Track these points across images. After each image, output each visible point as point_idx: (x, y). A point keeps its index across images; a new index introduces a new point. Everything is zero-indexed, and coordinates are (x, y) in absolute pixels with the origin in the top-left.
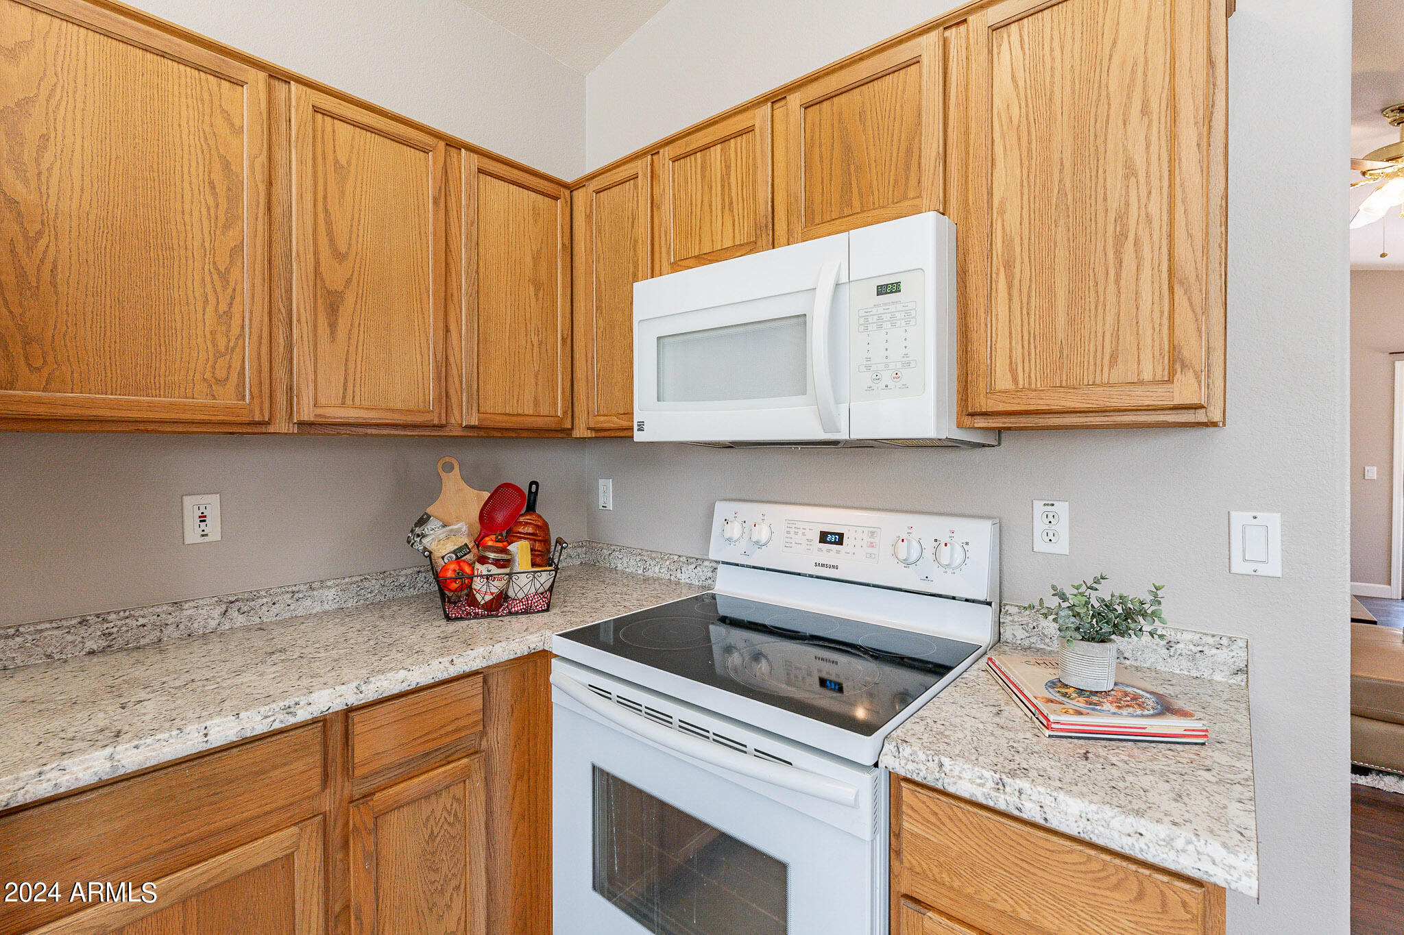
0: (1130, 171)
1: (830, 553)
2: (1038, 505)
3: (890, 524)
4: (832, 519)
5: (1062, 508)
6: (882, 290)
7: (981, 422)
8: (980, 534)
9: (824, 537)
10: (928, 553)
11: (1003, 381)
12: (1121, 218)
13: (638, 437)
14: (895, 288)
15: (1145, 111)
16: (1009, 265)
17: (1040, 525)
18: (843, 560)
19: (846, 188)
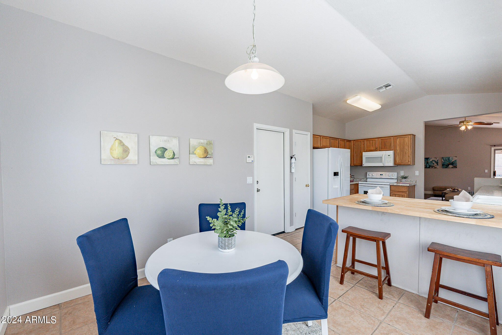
0: (406, 149)
1: (381, 176)
2: (401, 171)
3: (387, 173)
4: (381, 173)
5: (403, 171)
6: (388, 156)
7: (396, 165)
8: (396, 173)
9: (380, 175)
10: (391, 175)
11: (398, 162)
12: (406, 152)
13: (363, 166)
14: (390, 155)
15: (407, 146)
16: (398, 154)
17: (401, 173)
18: (383, 177)
19: (385, 147)
